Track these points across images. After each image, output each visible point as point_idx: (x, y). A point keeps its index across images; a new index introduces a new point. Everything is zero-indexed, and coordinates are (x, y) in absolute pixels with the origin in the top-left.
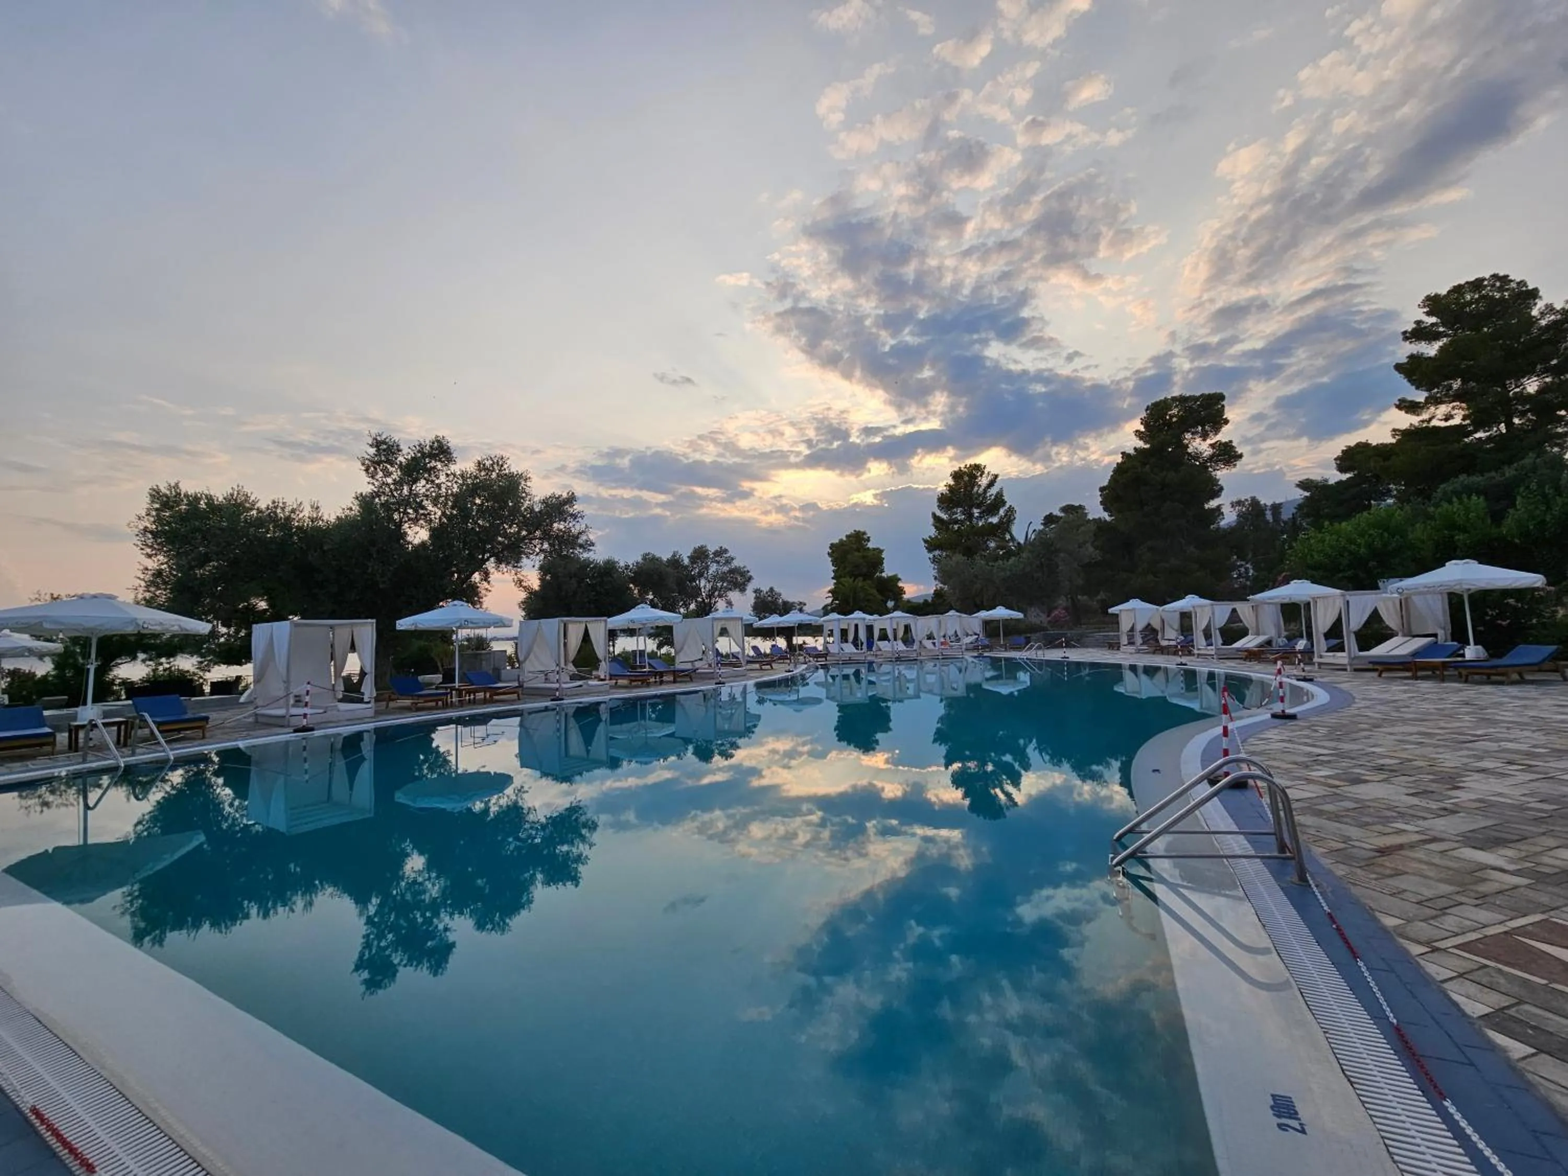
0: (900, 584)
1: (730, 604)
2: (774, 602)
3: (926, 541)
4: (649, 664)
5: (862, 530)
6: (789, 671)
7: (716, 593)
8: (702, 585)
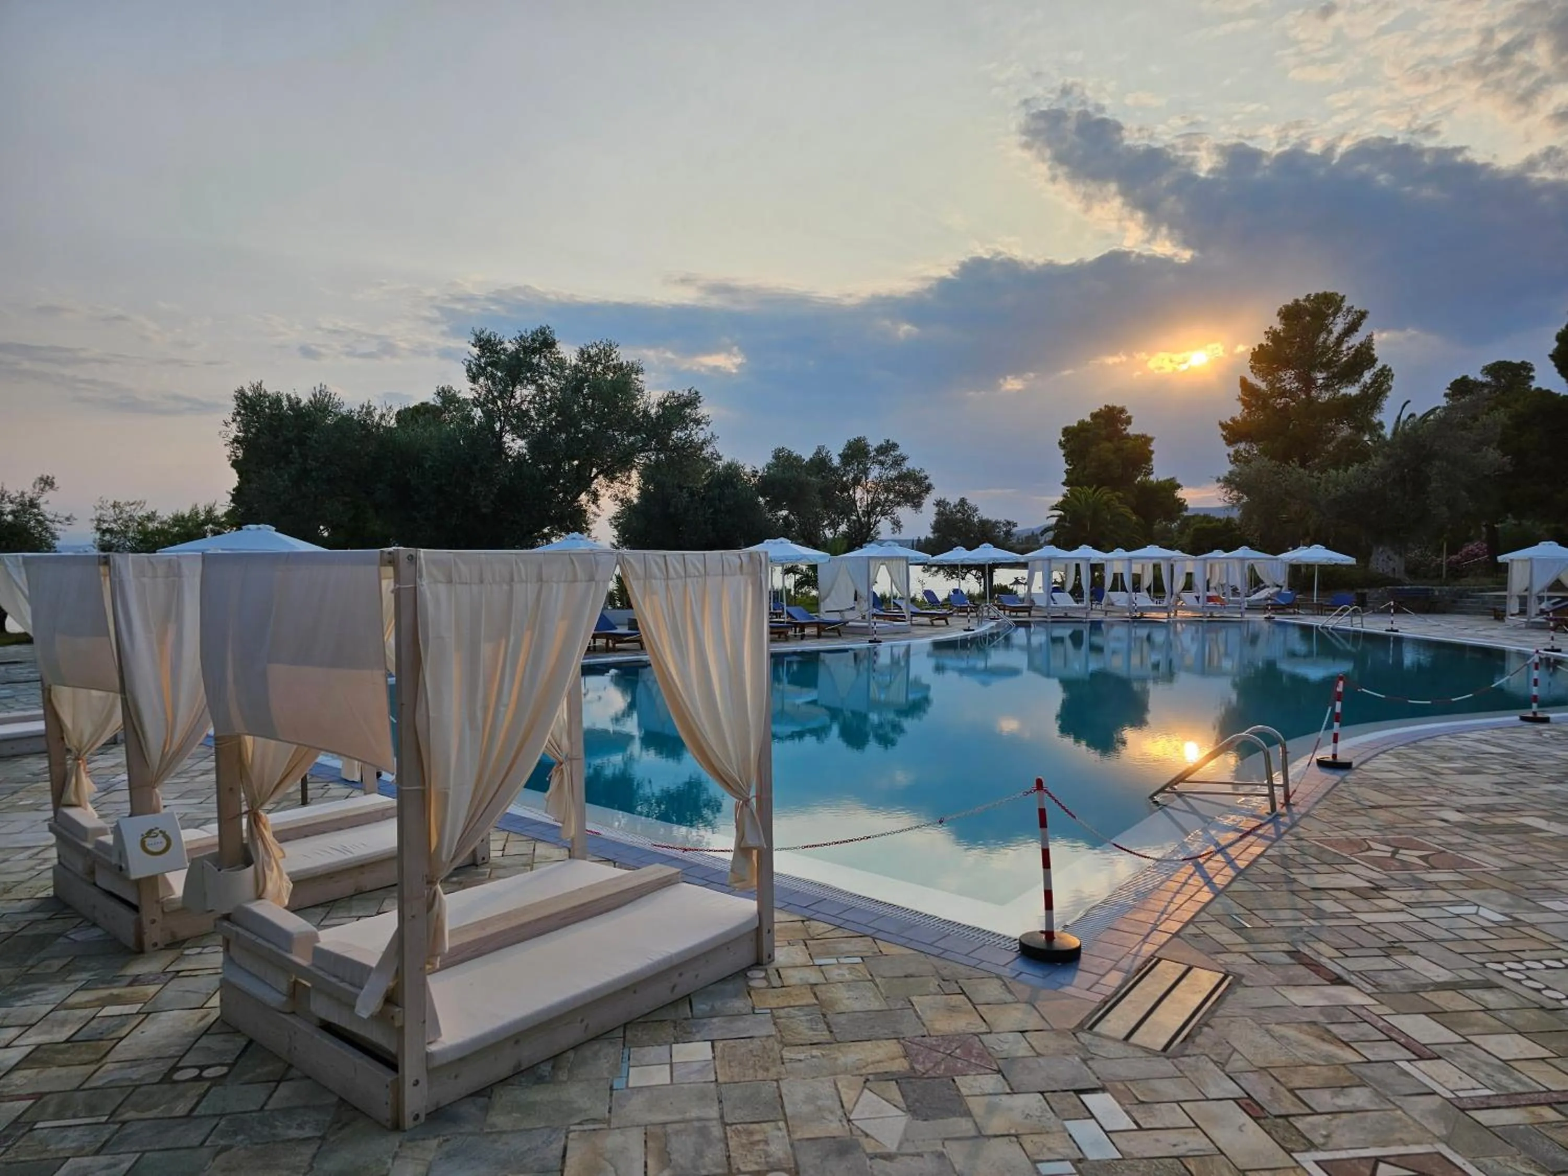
0: (1180, 494)
1: (897, 524)
2: (967, 521)
3: (1224, 426)
4: (788, 613)
5: (1119, 405)
6: (969, 630)
7: (879, 509)
8: (858, 496)
